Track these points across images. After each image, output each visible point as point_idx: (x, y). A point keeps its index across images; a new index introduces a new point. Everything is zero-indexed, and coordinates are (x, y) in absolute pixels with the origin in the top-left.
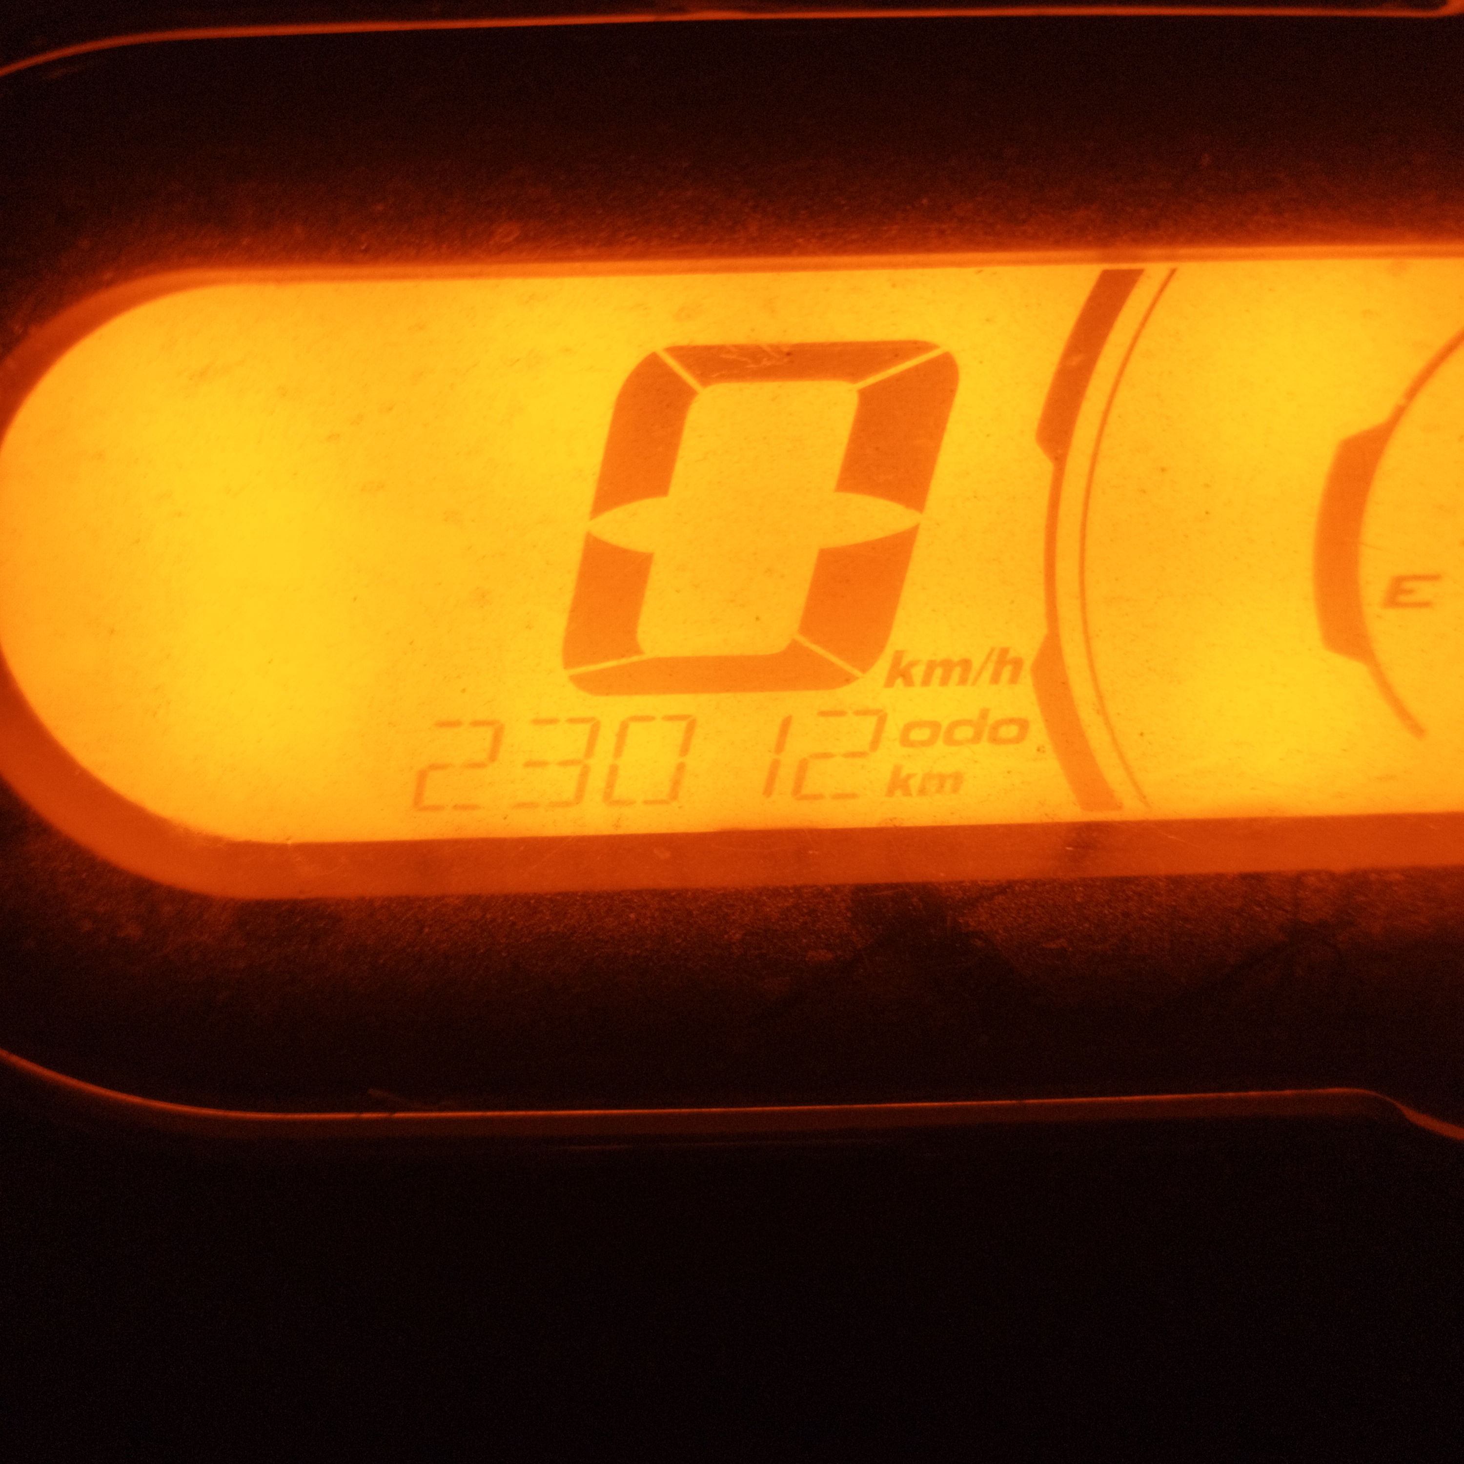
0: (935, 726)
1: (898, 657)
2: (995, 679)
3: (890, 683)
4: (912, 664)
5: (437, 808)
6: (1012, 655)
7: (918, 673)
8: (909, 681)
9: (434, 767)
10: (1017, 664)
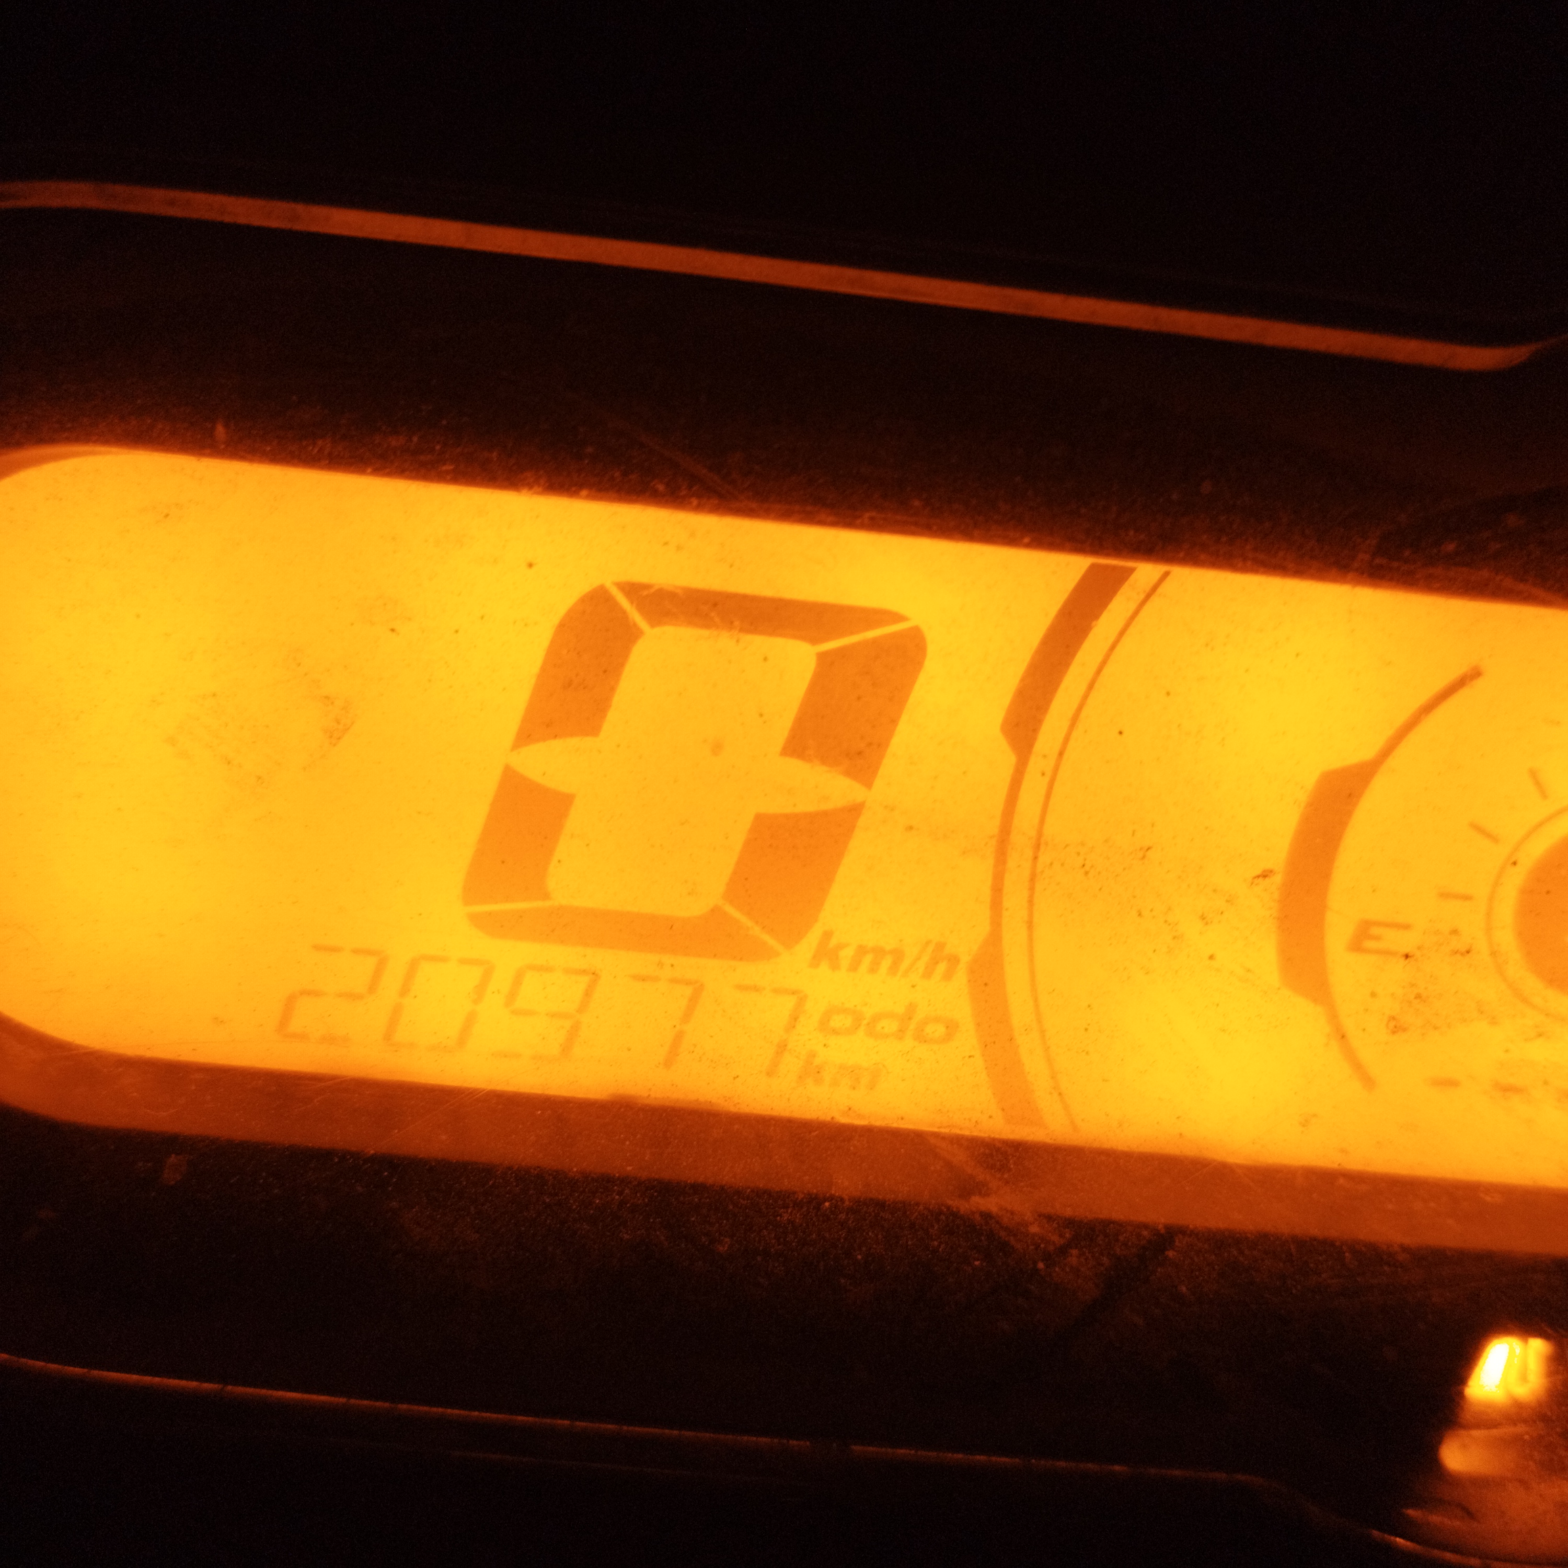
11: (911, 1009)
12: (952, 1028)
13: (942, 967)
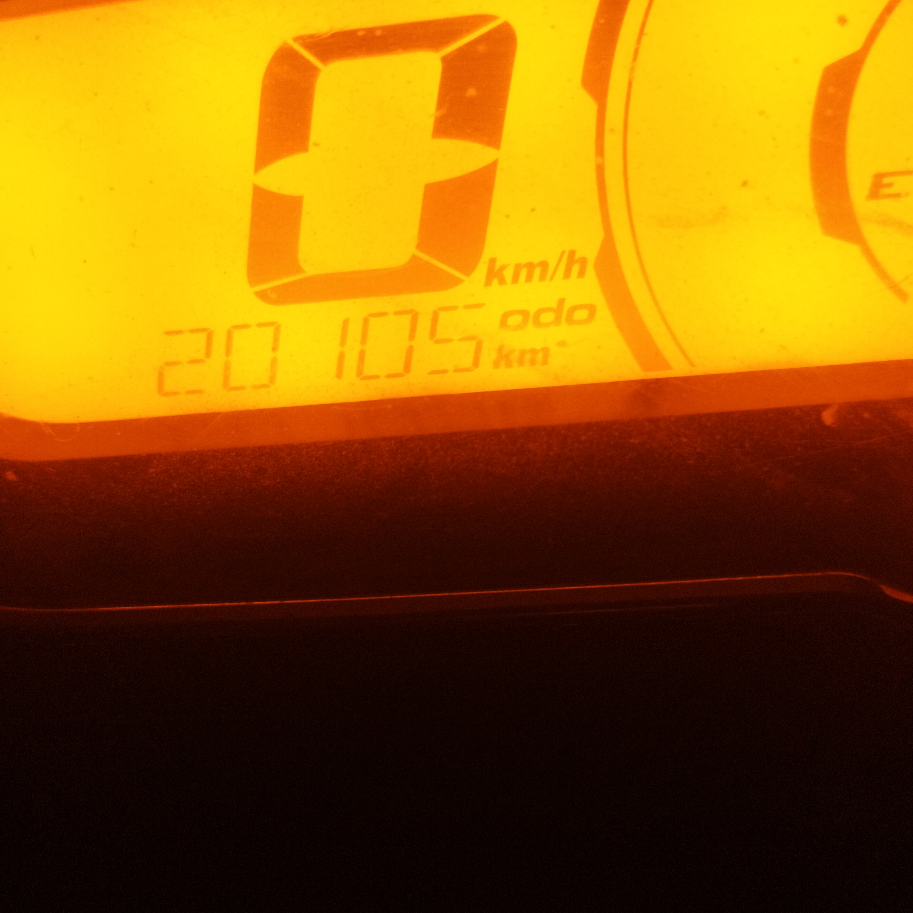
0: (524, 314)
1: (492, 261)
2: (567, 274)
3: (488, 282)
4: (503, 268)
5: (175, 394)
6: (577, 256)
7: (508, 274)
8: (502, 281)
9: (168, 364)
10: (583, 262)
11: (561, 302)
13: (576, 269)
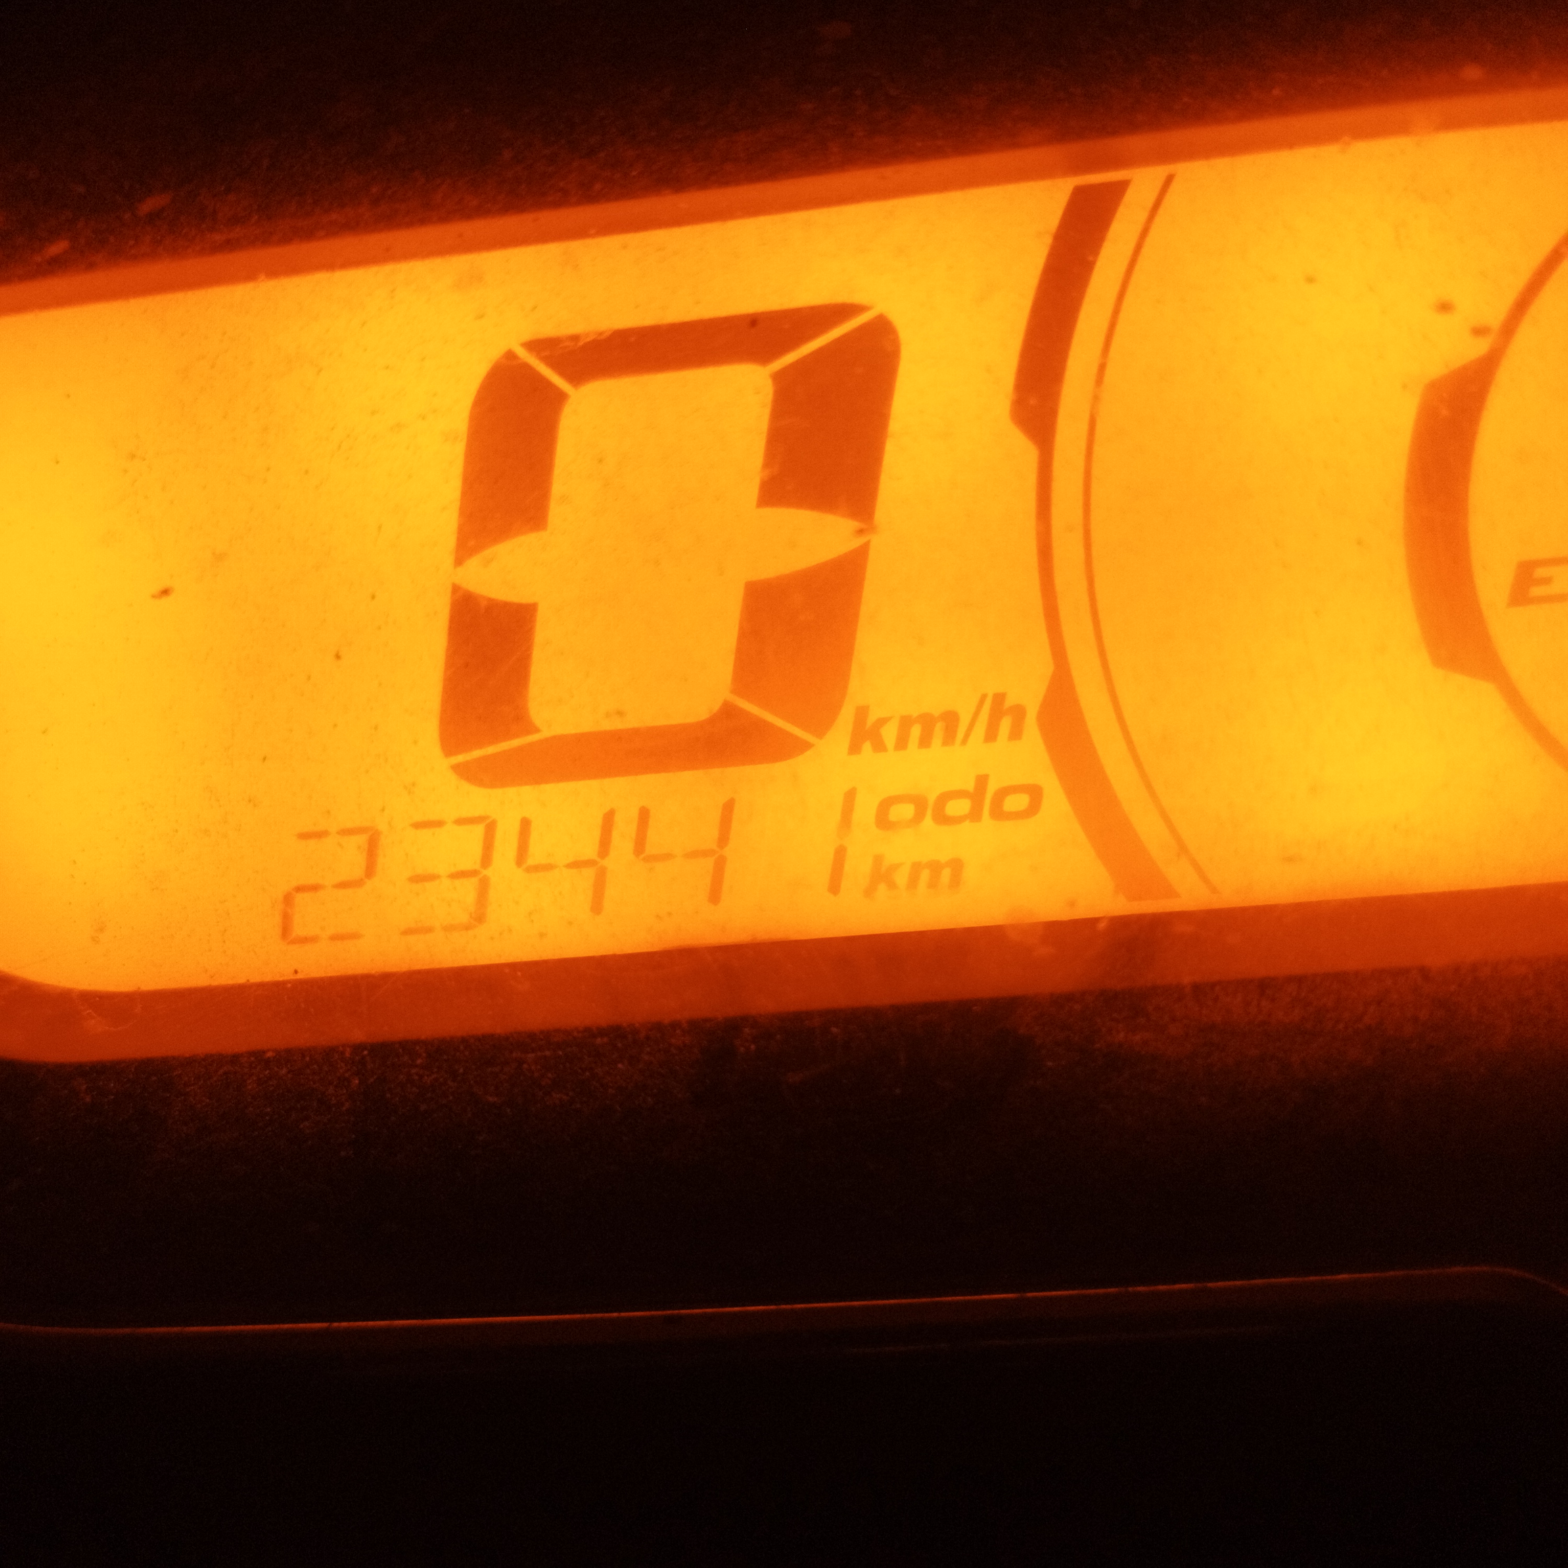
0: (920, 803)
1: (862, 713)
2: (991, 735)
3: (854, 748)
4: (882, 722)
5: (311, 939)
6: (1010, 702)
7: (889, 734)
8: (879, 746)
9: (299, 889)
10: (1019, 713)
11: (982, 781)
12: (1035, 793)
13: (1005, 725)
